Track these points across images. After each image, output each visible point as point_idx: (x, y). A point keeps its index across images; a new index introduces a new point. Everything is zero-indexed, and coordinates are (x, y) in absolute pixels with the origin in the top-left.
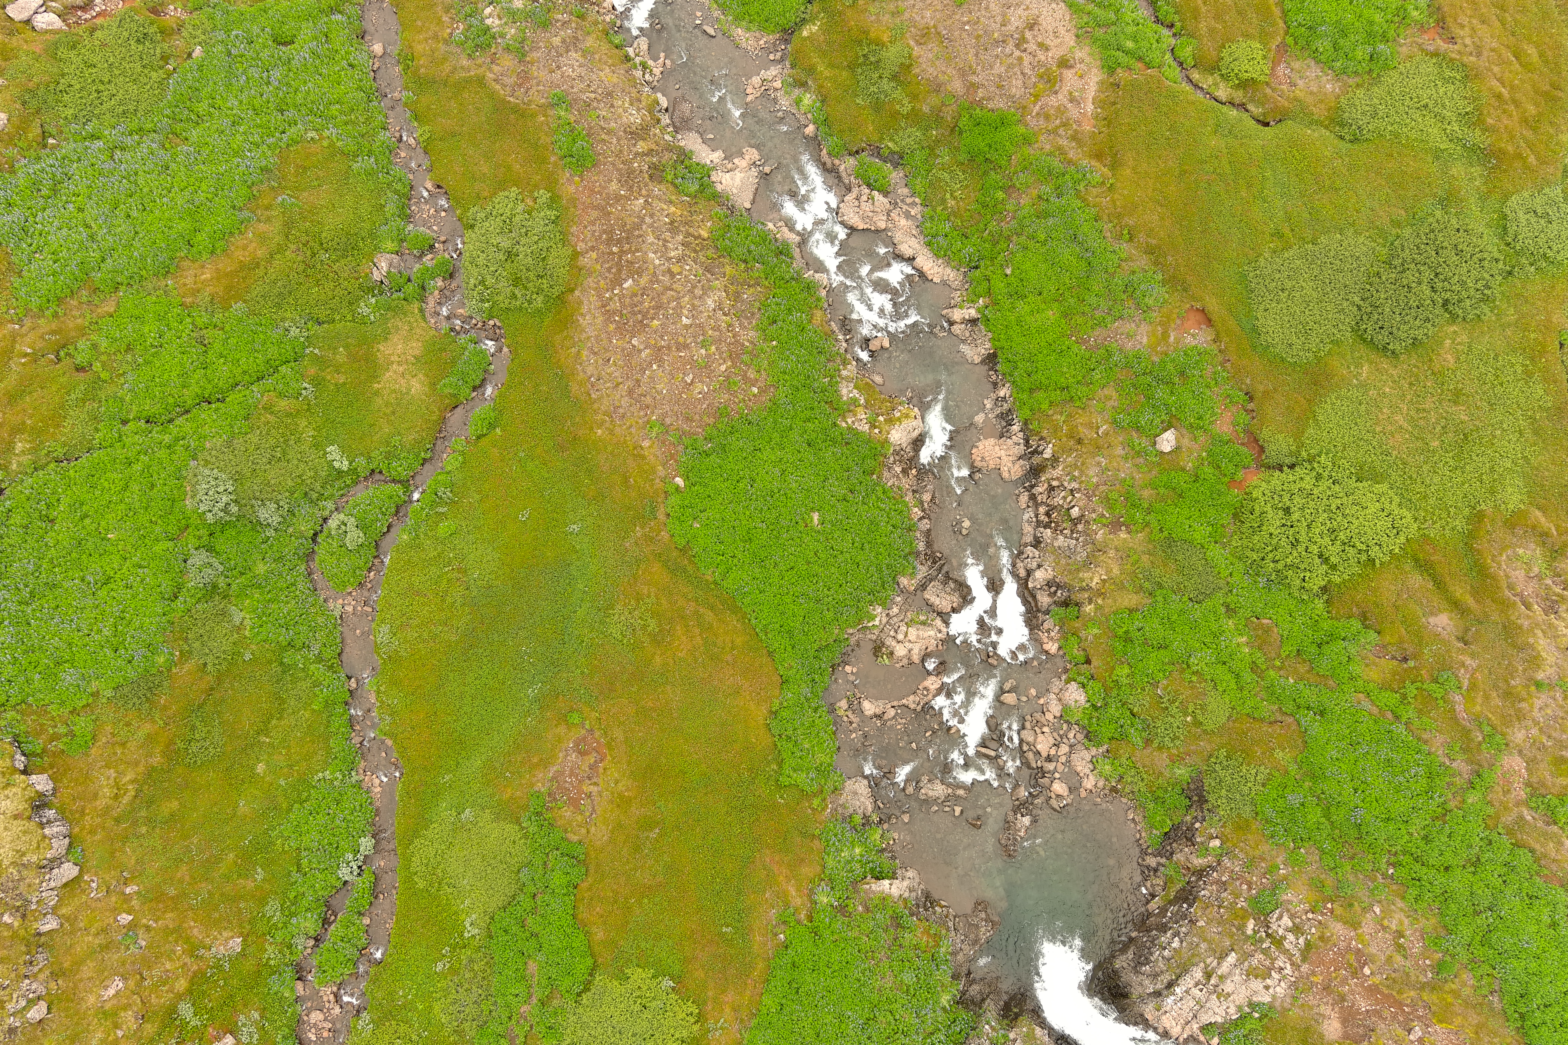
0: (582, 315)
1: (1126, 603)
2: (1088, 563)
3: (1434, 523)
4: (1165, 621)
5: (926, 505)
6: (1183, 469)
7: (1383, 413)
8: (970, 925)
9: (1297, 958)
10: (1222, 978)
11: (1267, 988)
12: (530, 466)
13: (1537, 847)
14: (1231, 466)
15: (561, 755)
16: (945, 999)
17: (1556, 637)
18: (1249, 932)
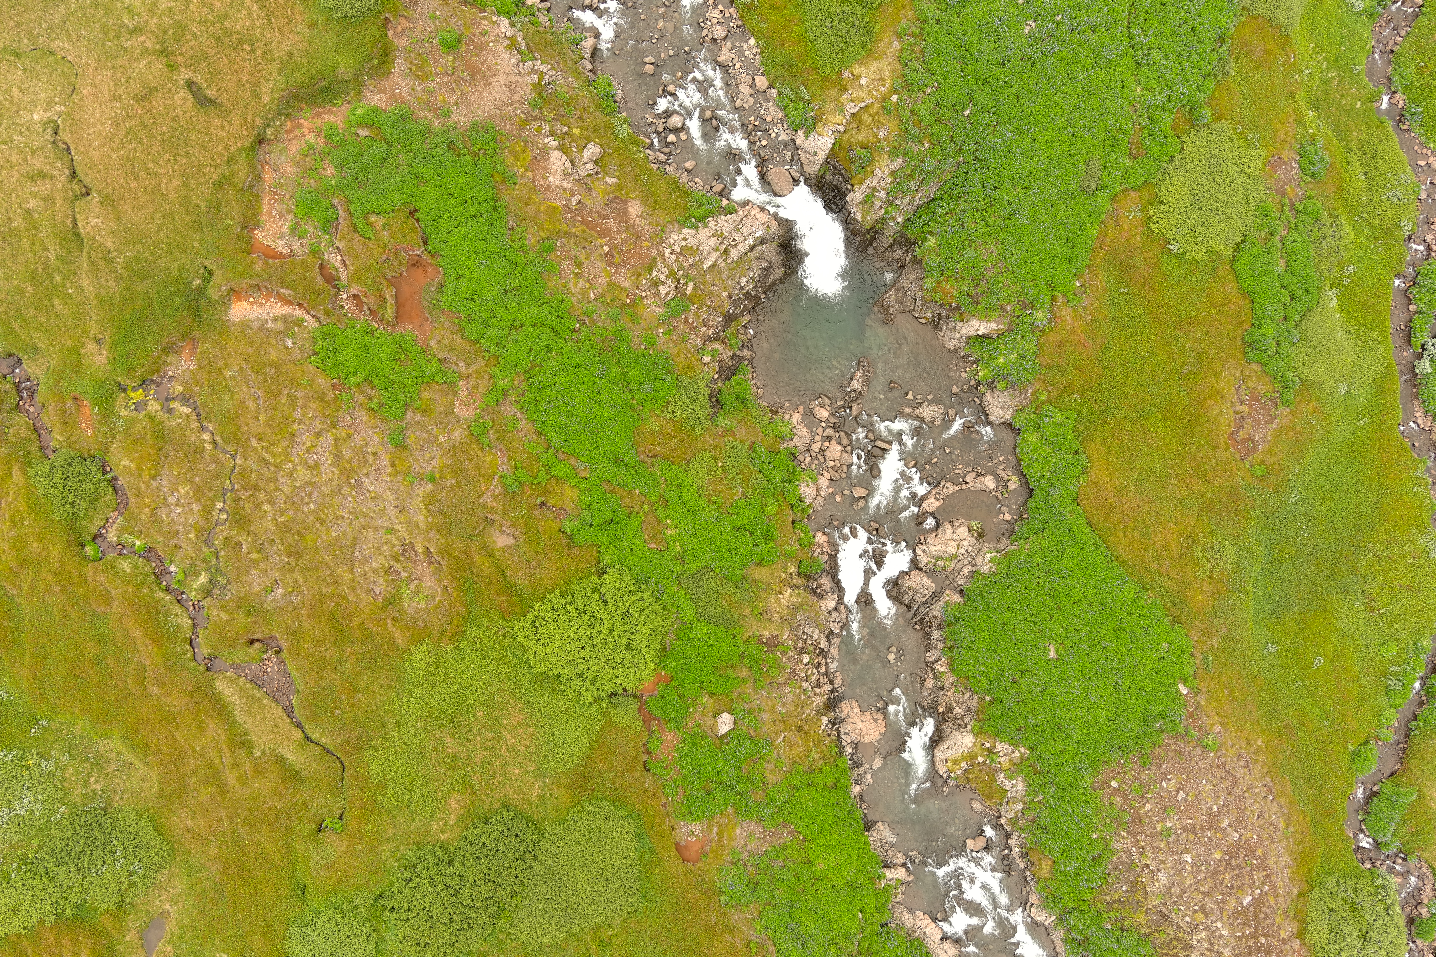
0: (1289, 867)
1: (764, 571)
2: (796, 609)
3: (496, 633)
4: (734, 552)
5: (931, 675)
6: (711, 695)
7: (526, 746)
8: (901, 303)
9: (659, 261)
10: (716, 249)
11: (685, 239)
12: (1317, 711)
13: (459, 340)
14: (669, 697)
15: (1269, 438)
16: (932, 241)
17: (409, 522)
18: (691, 284)
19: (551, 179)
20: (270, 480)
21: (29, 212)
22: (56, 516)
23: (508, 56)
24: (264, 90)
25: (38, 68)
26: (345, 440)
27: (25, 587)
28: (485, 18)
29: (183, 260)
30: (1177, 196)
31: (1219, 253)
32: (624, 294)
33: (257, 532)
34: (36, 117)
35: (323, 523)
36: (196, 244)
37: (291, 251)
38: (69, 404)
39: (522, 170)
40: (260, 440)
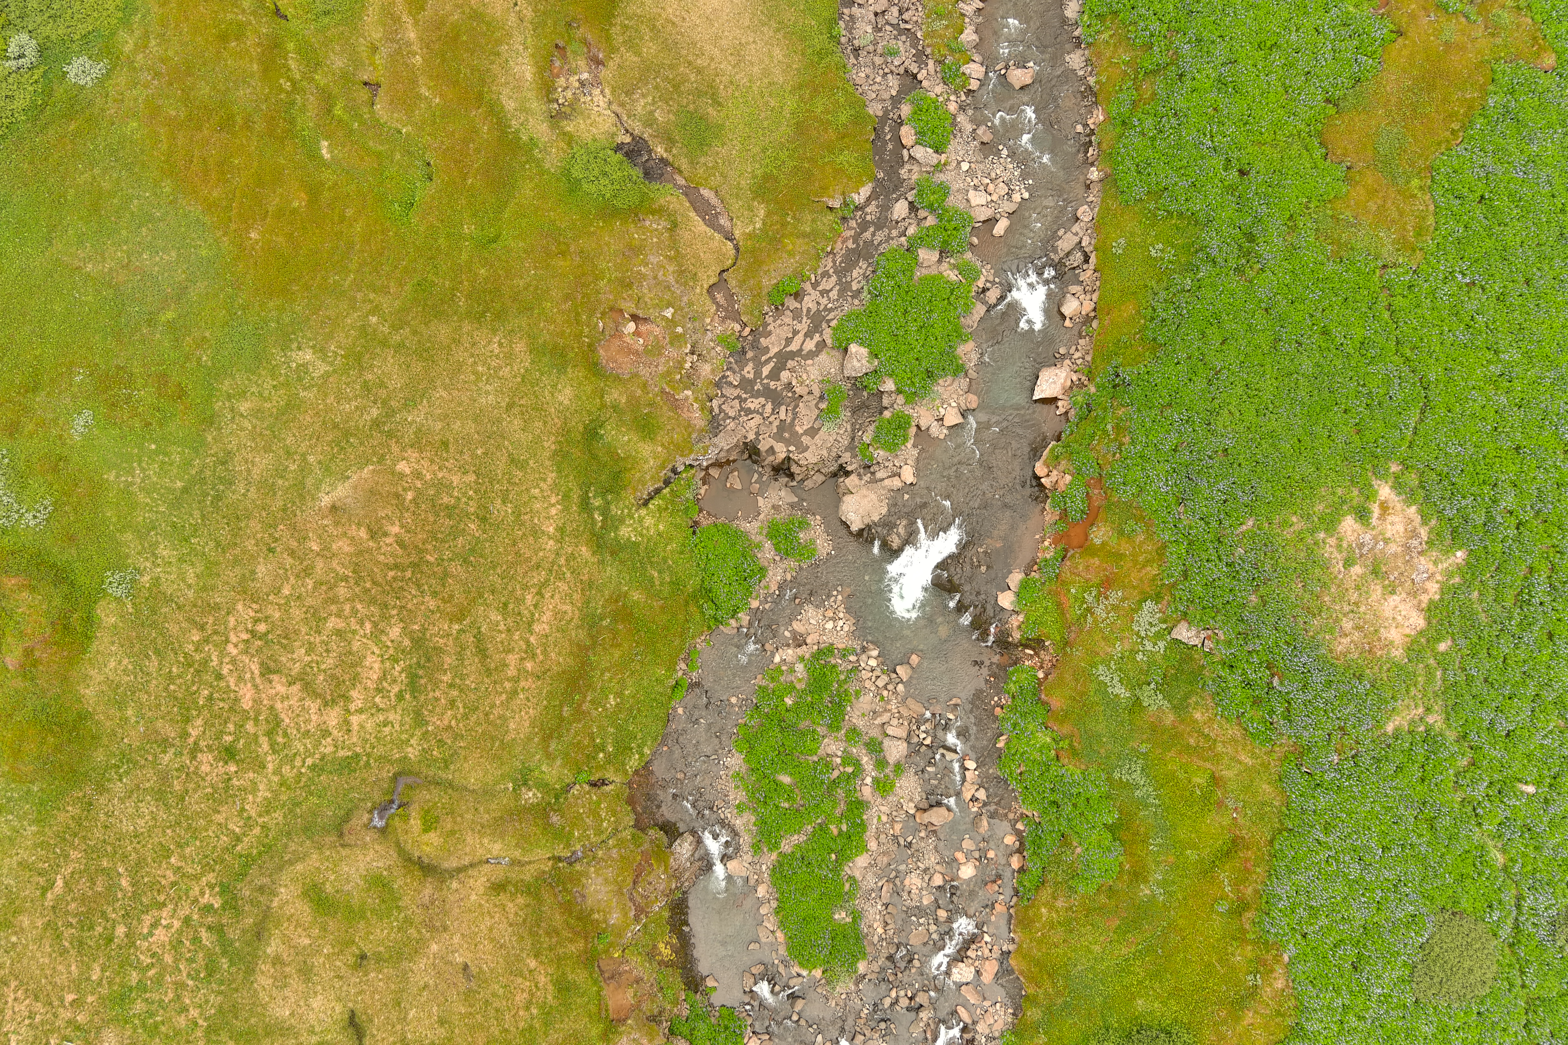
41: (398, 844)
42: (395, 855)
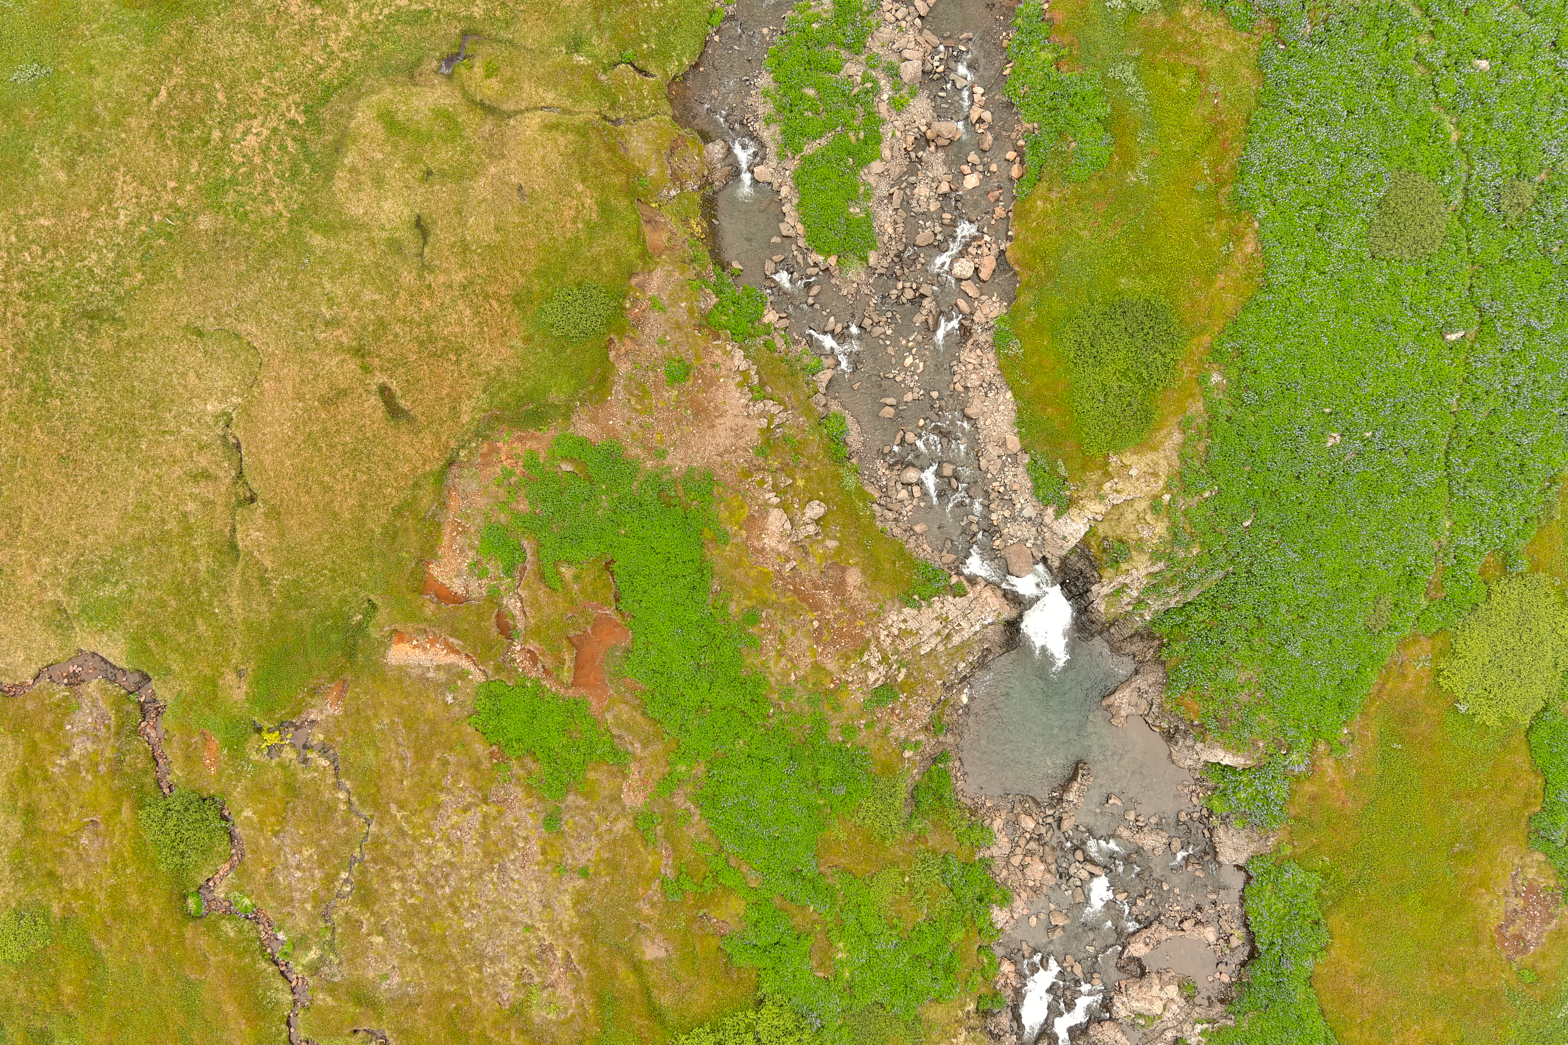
1: (940, 1009)
4: (909, 986)
17: (552, 921)
19: (766, 541)
20: (404, 854)
21: (185, 515)
22: (163, 868)
23: (738, 395)
24: (464, 408)
25: (220, 351)
26: (495, 819)
27: (116, 943)
28: (718, 347)
29: (346, 592)
30: (1475, 652)
31: (1515, 722)
32: (829, 680)
33: (381, 912)
34: (209, 407)
35: (456, 910)
36: (363, 575)
37: (468, 592)
38: (197, 738)
39: (736, 528)
40: (401, 807)
41: (463, 88)
42: (460, 96)
